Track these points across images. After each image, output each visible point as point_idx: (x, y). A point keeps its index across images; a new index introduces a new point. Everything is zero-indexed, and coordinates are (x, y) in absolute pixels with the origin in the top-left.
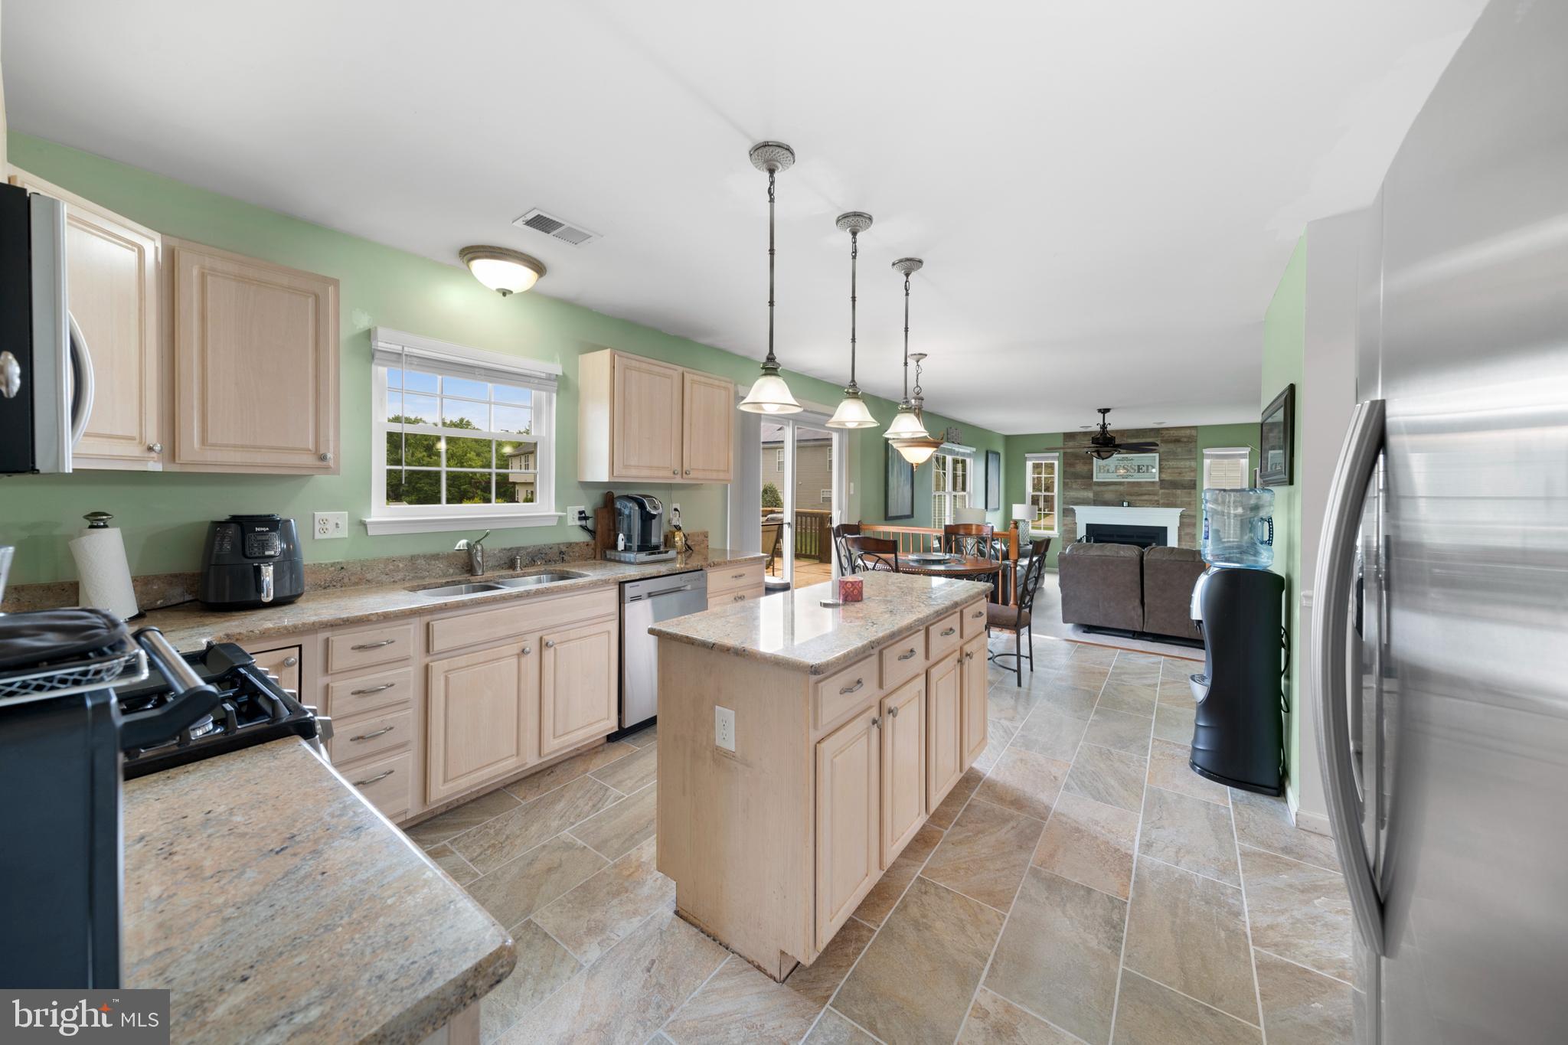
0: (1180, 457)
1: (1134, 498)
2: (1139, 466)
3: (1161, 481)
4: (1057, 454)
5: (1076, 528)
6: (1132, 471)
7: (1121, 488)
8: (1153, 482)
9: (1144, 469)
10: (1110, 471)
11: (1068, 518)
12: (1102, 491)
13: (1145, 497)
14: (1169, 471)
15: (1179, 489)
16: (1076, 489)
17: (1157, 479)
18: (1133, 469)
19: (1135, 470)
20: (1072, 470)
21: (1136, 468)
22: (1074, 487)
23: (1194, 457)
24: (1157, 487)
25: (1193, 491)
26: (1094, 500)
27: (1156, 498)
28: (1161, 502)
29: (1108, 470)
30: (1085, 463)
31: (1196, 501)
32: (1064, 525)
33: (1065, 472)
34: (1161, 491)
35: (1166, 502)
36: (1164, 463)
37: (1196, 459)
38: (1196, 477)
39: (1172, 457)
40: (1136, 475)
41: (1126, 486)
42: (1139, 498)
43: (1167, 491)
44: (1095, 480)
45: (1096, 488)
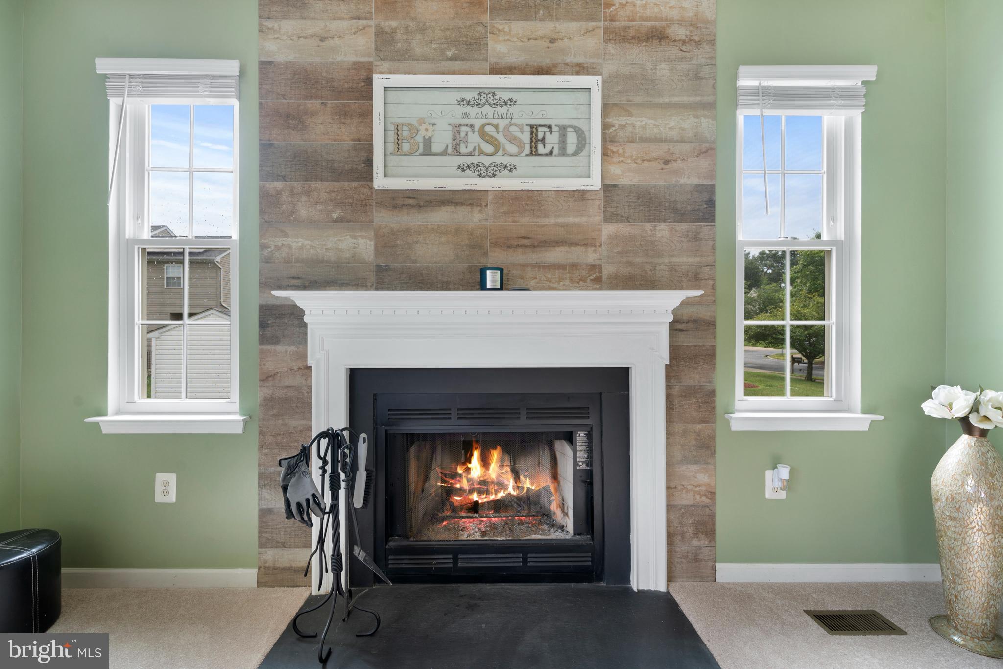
0: (667, 100)
1: (520, 257)
2: (533, 128)
3: (608, 188)
4: (232, 67)
5: (310, 387)
6: (512, 148)
7: (474, 218)
8: (581, 195)
9: (552, 139)
10: (436, 148)
11: (280, 348)
12: (408, 231)
13: (556, 255)
14: (632, 150)
15: (665, 221)
16: (311, 223)
17: (595, 182)
18: (513, 140)
19: (520, 145)
20: (296, 140)
21: (526, 137)
22: (303, 212)
23: (708, 99)
24: (594, 215)
25: (705, 230)
26: (379, 269)
27: (591, 257)
28: (608, 270)
29: (428, 142)
30: (343, 114)
31: (712, 265)
32: (266, 378)
33: (266, 147)
34: (608, 230)
35: (624, 270)
36: (617, 120)
37: (711, 106)
38: (712, 174)
39: (639, 99)
40: (525, 162)
41: (490, 210)
42: (533, 257)
43: (624, 229)
44: (380, 182)
45: (384, 219)
